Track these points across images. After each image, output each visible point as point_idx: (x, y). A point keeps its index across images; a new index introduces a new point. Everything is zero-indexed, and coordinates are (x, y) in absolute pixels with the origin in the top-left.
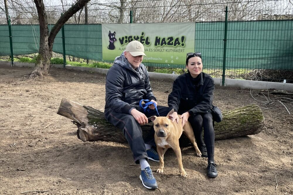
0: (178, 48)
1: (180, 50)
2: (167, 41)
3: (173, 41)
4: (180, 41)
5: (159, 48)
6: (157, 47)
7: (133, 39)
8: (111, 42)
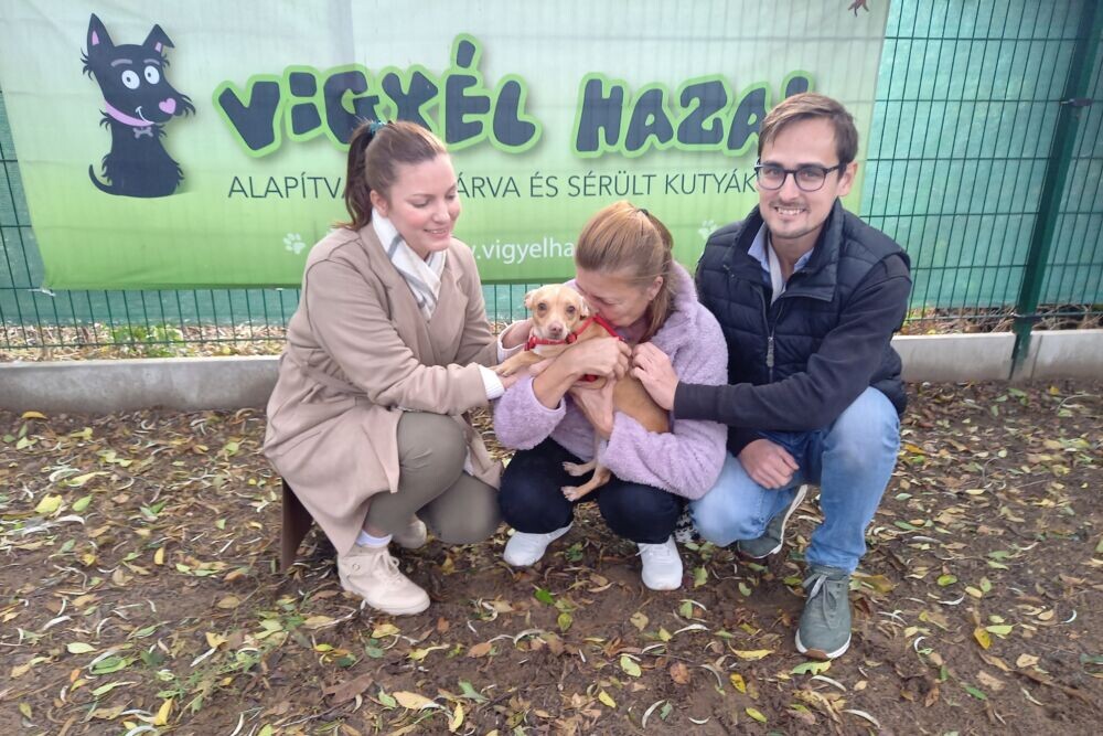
2: (676, 114)
3: (726, 116)
5: (611, 168)
6: (589, 161)
7: (374, 100)
8: (122, 129)
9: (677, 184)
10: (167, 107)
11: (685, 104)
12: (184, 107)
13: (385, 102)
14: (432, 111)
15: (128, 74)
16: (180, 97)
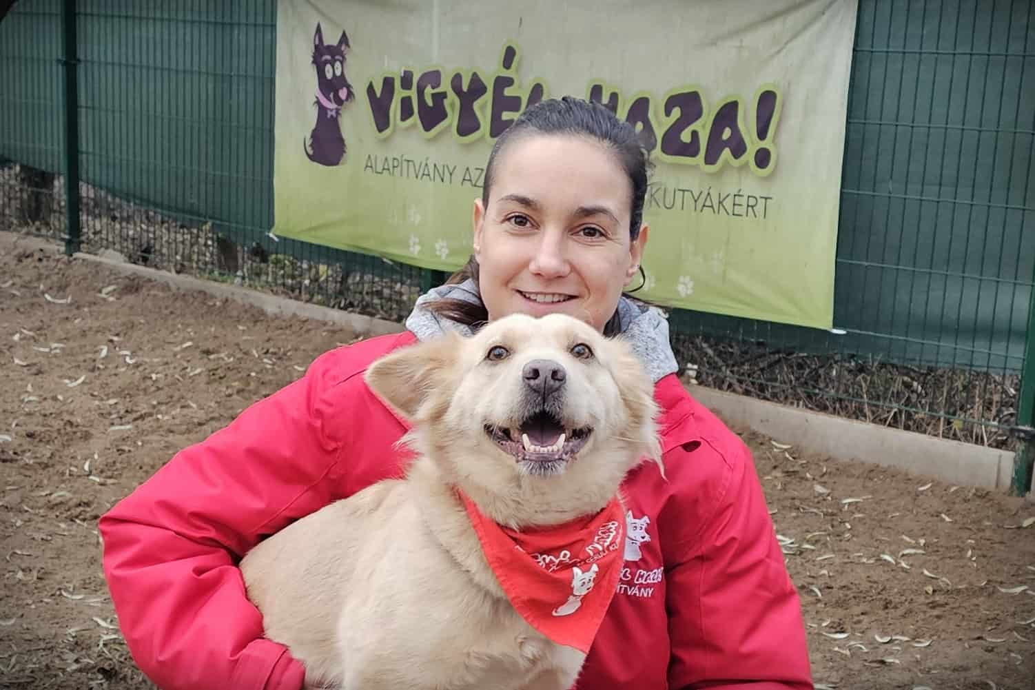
0: (730, 185)
1: (744, 201)
2: (660, 124)
3: (703, 126)
4: (747, 123)
7: (444, 95)
8: (322, 110)
10: (343, 94)
11: (668, 113)
12: (350, 94)
13: (452, 97)
14: (483, 108)
15: (328, 67)
16: (348, 87)
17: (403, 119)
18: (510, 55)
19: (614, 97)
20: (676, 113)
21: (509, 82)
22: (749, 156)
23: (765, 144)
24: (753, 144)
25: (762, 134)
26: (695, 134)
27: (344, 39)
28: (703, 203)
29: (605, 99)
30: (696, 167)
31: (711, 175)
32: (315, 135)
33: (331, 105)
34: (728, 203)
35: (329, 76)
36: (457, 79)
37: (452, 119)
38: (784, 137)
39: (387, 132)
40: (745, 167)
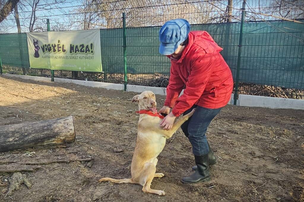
0: (89, 55)
2: (79, 49)
3: (85, 48)
4: (90, 48)
5: (73, 55)
6: (71, 54)
7: (51, 47)
8: (36, 50)
9: (80, 58)
10: (38, 48)
11: (80, 47)
12: (39, 48)
13: (52, 47)
14: (56, 48)
15: (36, 45)
16: (39, 47)
17: (46, 50)
18: (59, 41)
19: (73, 46)
20: (81, 47)
21: (59, 45)
22: (90, 52)
23: (92, 50)
24: (91, 50)
25: (92, 49)
26: (84, 49)
27: (37, 41)
28: (86, 58)
29: (72, 46)
30: (84, 54)
31: (86, 54)
32: (35, 54)
33: (37, 50)
34: (89, 58)
35: (36, 46)
36: (52, 45)
37: (52, 50)
38: (94, 49)
39: (44, 53)
40: (90, 53)
